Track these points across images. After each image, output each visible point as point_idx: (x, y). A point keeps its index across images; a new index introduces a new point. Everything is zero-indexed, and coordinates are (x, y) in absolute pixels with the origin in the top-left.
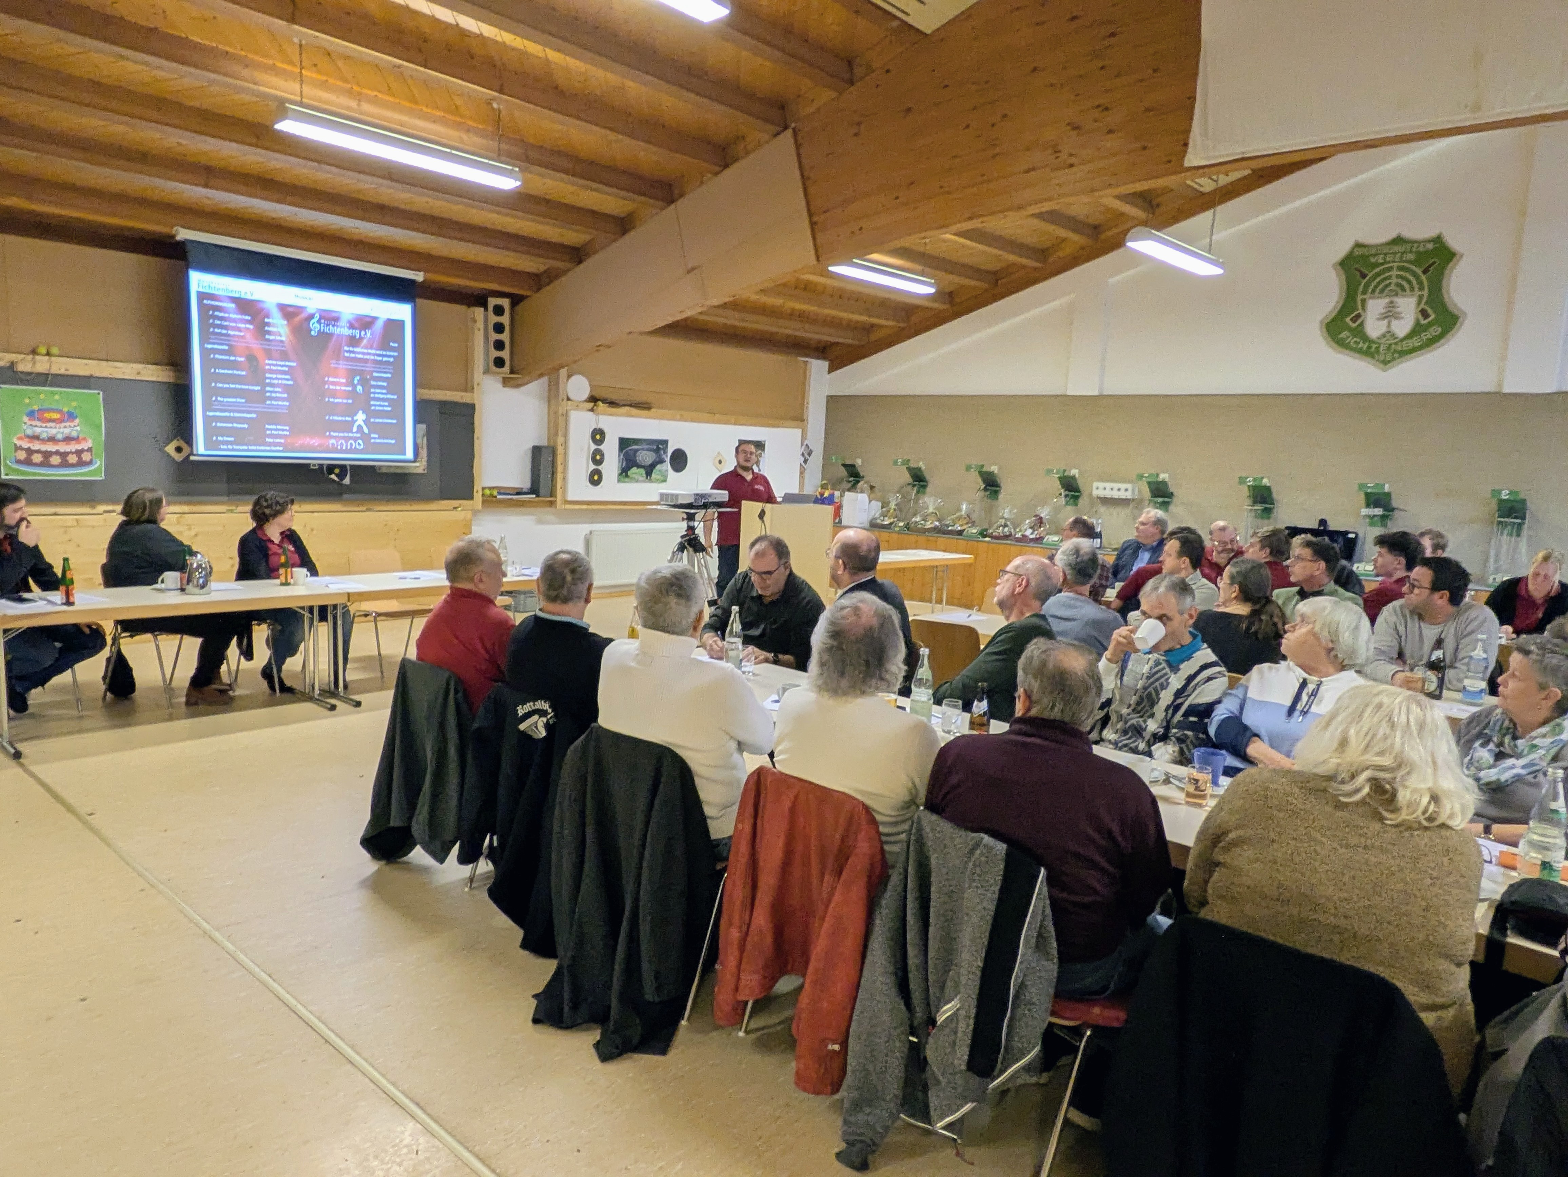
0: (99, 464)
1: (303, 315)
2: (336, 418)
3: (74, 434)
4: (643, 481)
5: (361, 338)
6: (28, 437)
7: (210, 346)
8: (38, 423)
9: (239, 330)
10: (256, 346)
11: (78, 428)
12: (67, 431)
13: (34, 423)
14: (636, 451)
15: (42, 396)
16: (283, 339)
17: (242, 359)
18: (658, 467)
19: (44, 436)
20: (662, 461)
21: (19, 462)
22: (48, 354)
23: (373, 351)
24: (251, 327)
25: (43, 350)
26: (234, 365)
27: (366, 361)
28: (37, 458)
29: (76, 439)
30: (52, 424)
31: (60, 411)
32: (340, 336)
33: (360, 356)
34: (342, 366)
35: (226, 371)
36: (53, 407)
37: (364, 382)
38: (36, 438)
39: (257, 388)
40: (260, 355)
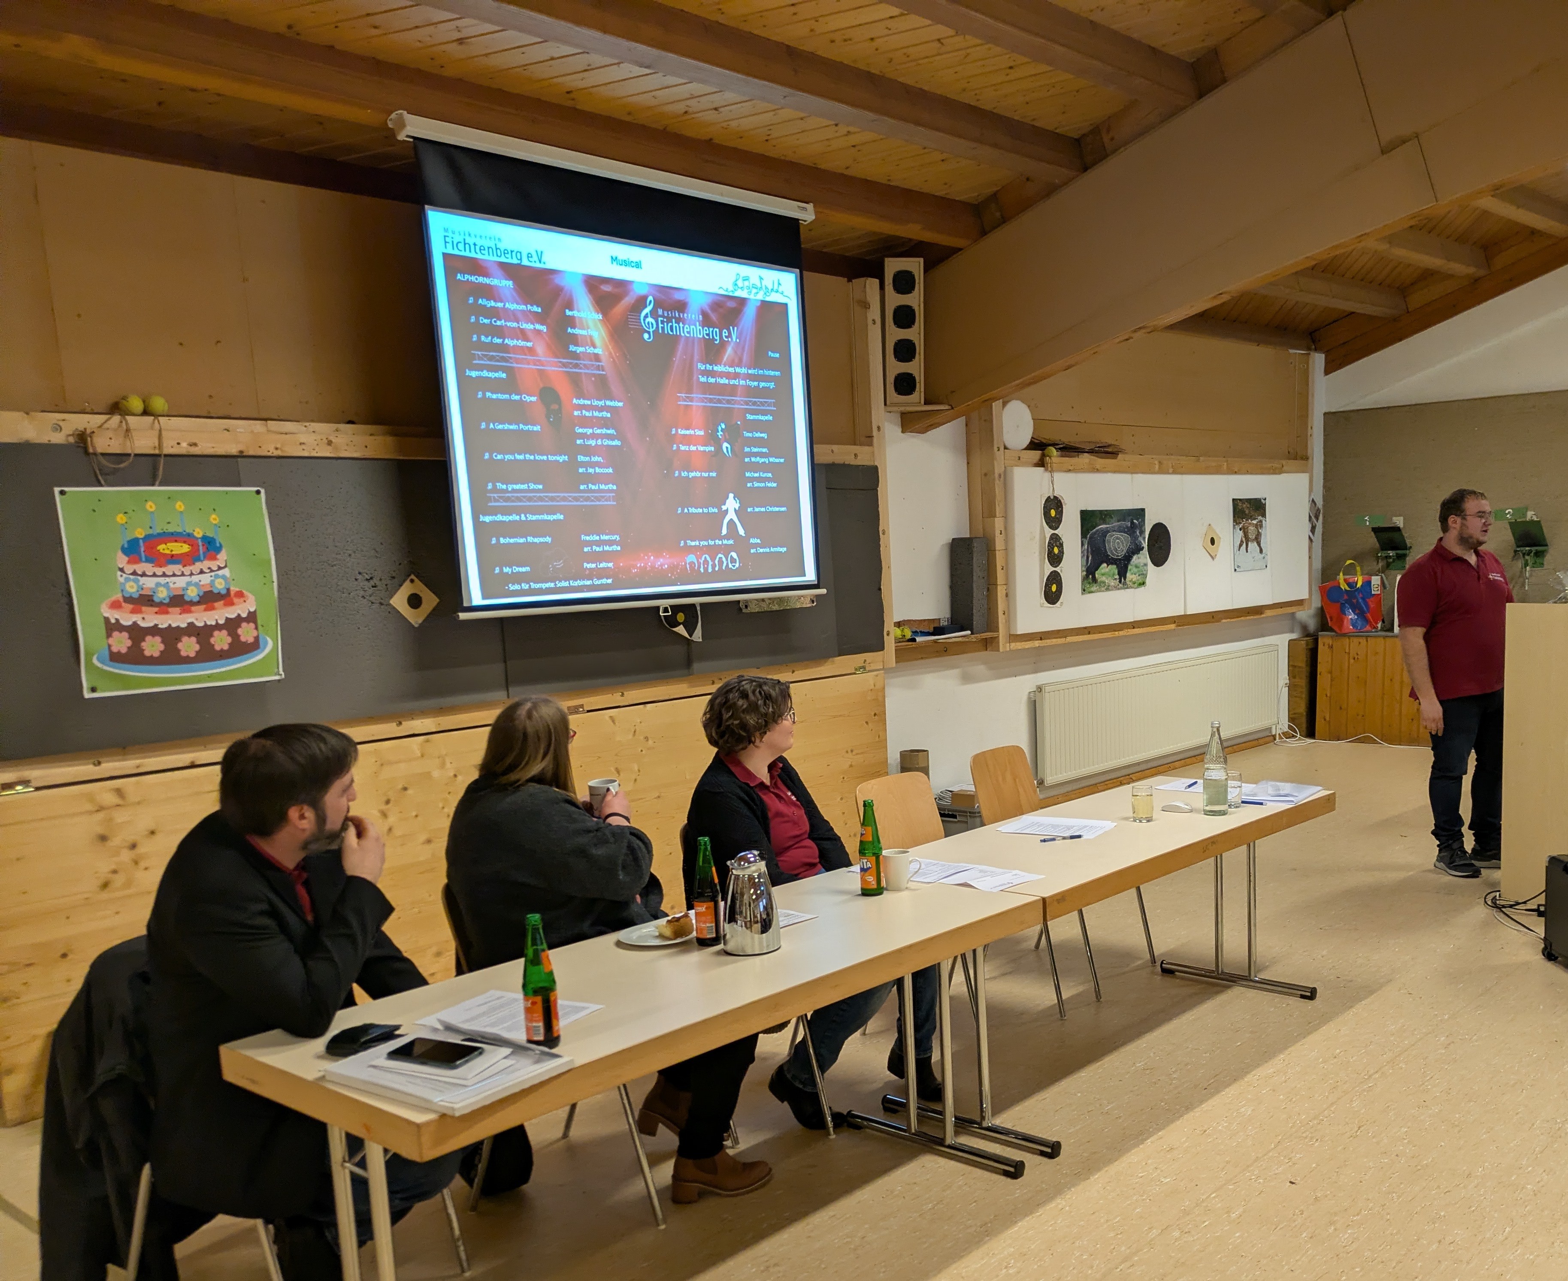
0: (271, 645)
1: (628, 301)
2: (693, 510)
3: (220, 586)
4: (1116, 588)
5: (723, 344)
6: (129, 600)
7: (474, 374)
8: (149, 568)
9: (523, 335)
10: (553, 367)
11: (226, 572)
12: (206, 579)
13: (140, 568)
14: (1105, 533)
15: (150, 506)
16: (599, 351)
17: (534, 399)
18: (1135, 559)
19: (162, 595)
20: (1138, 549)
21: (116, 658)
22: (146, 412)
23: (743, 370)
24: (544, 328)
25: (136, 404)
26: (519, 413)
27: (732, 390)
28: (153, 646)
29: (227, 598)
30: (176, 568)
31: (186, 538)
32: (690, 340)
33: (724, 381)
34: (697, 402)
35: (506, 426)
36: (171, 529)
37: (733, 434)
38: (145, 601)
39: (562, 458)
40: (563, 388)
